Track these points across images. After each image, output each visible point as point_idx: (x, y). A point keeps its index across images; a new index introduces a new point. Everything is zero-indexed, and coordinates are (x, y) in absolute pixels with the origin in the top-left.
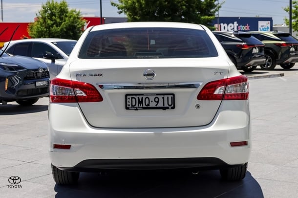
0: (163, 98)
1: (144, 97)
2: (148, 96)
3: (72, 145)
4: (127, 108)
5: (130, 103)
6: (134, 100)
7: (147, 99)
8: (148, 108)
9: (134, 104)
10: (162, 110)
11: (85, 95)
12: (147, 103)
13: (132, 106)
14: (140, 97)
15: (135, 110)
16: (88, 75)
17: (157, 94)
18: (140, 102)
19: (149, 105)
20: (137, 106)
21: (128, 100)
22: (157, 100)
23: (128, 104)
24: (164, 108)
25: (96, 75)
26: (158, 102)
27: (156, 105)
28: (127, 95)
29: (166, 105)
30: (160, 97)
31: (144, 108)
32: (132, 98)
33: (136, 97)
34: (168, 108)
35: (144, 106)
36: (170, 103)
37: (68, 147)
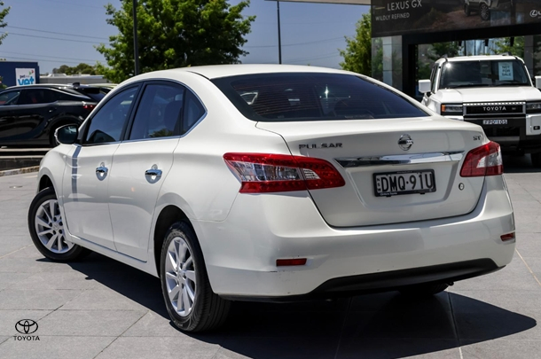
0: (420, 176)
1: (397, 176)
2: (402, 175)
3: (309, 258)
4: (377, 194)
5: (380, 187)
6: (384, 181)
7: (401, 179)
8: (403, 192)
9: (385, 188)
10: (419, 195)
11: (318, 178)
12: (402, 185)
13: (384, 190)
14: (393, 176)
15: (387, 196)
16: (319, 145)
17: (413, 172)
18: (393, 184)
19: (404, 187)
20: (389, 190)
21: (378, 182)
22: (413, 180)
23: (378, 187)
24: (422, 192)
25: (332, 146)
26: (414, 183)
27: (413, 188)
28: (375, 175)
29: (425, 187)
30: (417, 175)
31: (399, 193)
32: (382, 179)
33: (388, 177)
34: (427, 191)
35: (399, 190)
36: (429, 184)
37: (302, 262)
